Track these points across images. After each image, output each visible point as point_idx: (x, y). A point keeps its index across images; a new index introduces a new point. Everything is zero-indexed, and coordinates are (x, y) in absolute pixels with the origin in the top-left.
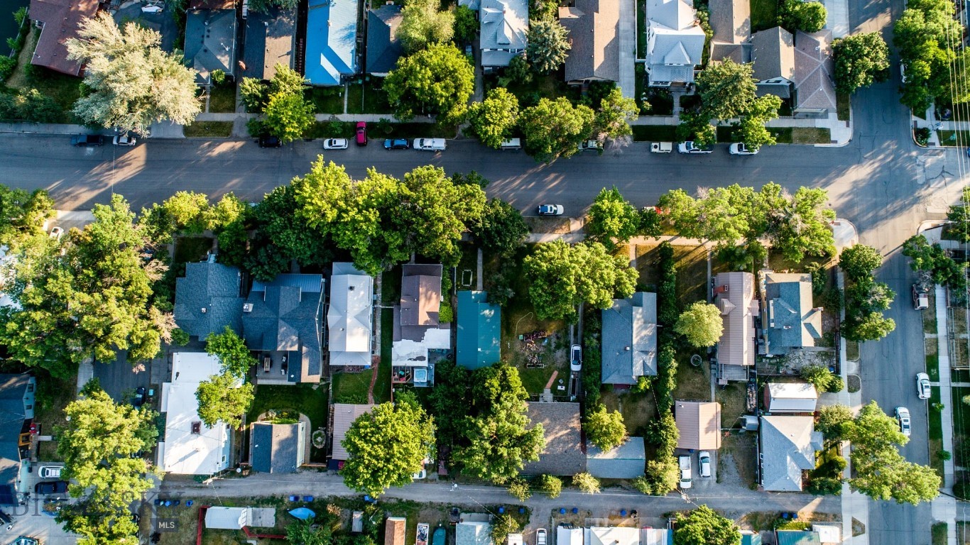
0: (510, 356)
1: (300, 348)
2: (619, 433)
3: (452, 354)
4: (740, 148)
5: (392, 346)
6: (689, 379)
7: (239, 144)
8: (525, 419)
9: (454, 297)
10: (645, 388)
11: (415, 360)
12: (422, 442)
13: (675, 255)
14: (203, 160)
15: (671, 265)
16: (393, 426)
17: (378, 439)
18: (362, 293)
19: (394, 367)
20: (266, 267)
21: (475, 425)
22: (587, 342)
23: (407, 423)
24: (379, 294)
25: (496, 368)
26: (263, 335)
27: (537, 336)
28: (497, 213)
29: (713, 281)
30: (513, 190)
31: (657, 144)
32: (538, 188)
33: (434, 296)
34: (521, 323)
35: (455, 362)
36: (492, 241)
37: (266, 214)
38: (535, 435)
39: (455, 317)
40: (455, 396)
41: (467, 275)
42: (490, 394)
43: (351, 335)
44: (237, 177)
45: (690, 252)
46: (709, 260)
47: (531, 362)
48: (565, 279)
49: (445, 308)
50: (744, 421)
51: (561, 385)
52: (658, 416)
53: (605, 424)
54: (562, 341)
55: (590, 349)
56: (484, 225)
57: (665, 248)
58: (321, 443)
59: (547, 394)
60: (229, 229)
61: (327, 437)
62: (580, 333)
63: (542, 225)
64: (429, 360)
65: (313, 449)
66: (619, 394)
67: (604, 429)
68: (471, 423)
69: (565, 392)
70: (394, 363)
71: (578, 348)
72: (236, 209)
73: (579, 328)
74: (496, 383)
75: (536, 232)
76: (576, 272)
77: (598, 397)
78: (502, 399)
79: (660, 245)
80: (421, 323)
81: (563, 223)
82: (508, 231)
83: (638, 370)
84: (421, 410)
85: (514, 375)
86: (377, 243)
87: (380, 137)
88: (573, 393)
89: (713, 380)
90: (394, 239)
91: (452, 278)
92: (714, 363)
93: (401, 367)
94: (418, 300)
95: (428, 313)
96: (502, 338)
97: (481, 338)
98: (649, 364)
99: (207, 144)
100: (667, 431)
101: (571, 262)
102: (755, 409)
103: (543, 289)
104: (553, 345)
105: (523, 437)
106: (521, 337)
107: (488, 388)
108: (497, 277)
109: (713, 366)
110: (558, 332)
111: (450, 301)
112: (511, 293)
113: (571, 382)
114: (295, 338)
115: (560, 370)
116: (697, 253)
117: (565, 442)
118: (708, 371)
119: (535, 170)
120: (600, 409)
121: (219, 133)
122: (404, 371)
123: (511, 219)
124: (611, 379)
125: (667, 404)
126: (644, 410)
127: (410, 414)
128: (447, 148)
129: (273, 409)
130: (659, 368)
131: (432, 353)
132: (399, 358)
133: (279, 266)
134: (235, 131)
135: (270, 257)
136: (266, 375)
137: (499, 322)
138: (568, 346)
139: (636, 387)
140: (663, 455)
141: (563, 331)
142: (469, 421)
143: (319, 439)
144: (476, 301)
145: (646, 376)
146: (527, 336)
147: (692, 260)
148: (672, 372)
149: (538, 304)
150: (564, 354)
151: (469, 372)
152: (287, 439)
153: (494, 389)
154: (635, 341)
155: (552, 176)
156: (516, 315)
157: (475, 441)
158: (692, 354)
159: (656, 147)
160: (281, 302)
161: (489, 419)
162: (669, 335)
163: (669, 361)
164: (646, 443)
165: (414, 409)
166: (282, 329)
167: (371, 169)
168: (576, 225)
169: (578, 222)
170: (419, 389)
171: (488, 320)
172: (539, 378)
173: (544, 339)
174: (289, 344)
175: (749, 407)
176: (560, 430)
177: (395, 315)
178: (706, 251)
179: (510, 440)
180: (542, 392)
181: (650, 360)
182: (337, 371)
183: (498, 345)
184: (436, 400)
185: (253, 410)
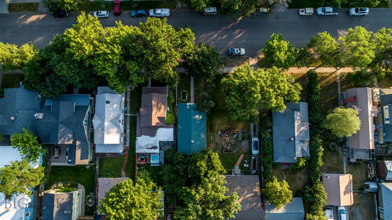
0: (213, 145)
1: (74, 142)
2: (288, 196)
3: (175, 144)
4: (357, 11)
5: (136, 140)
6: (329, 159)
7: (42, 16)
8: (225, 189)
9: (176, 108)
10: (302, 165)
11: (151, 149)
12: (154, 206)
13: (318, 79)
14: (21, 26)
15: (316, 84)
16: (132, 196)
17: (121, 206)
18: (115, 105)
19: (138, 154)
20: (50, 89)
21: (190, 193)
22: (263, 135)
23: (142, 194)
24: (129, 107)
25: (204, 154)
26: (49, 134)
27: (229, 132)
28: (203, 51)
29: (342, 95)
30: (213, 40)
31: (304, 10)
32: (229, 39)
33: (163, 107)
34: (220, 124)
35: (177, 150)
36: (199, 69)
37: (49, 54)
38: (232, 200)
39: (176, 120)
40: (177, 172)
41: (184, 94)
42: (200, 171)
43: (108, 133)
44: (41, 36)
45: (327, 77)
46: (338, 82)
47: (226, 149)
48: (253, 88)
49: (170, 115)
50: (368, 187)
51: (245, 163)
52: (311, 183)
53: (279, 190)
54: (246, 135)
55: (265, 140)
56: (194, 58)
57: (312, 74)
58: (92, 203)
59: (237, 169)
60: (28, 65)
61: (95, 199)
62: (257, 130)
63: (231, 62)
64: (160, 149)
65: (87, 207)
66: (284, 169)
67: (278, 194)
68: (187, 192)
69: (248, 168)
70: (137, 151)
71: (256, 139)
72: (32, 52)
73: (257, 126)
74: (204, 164)
75: (228, 66)
76: (261, 85)
77: (272, 171)
78: (209, 175)
79: (308, 72)
80: (154, 124)
81: (245, 60)
82: (211, 62)
83: (298, 153)
84: (152, 184)
85: (216, 158)
86: (122, 71)
87: (129, 10)
88: (254, 168)
89: (345, 159)
90: (132, 67)
91: (174, 96)
92: (345, 148)
93: (142, 153)
94: (151, 109)
95: (158, 117)
96: (207, 134)
97: (194, 134)
98: (305, 149)
99: (23, 16)
100: (319, 194)
101: (256, 78)
102: (373, 178)
103: (236, 98)
104: (240, 138)
105: (224, 201)
106: (219, 133)
107: (199, 167)
108: (203, 94)
109: (344, 150)
110: (243, 129)
111: (174, 111)
112: (212, 104)
113: (252, 162)
114: (71, 136)
115: (245, 154)
116: (331, 78)
117: (251, 202)
118: (341, 153)
119: (227, 27)
120: (274, 179)
121: (29, 10)
122: (144, 156)
123: (212, 54)
124: (280, 159)
125: (318, 176)
126: (300, 179)
127: (144, 187)
128: (170, 15)
129: (61, 181)
130: (311, 152)
131: (163, 144)
132: (140, 147)
133: (60, 88)
134: (40, 9)
135: (53, 82)
136: (56, 160)
137: (205, 124)
138: (249, 138)
139: (296, 164)
140: (317, 209)
141: (246, 129)
142: (186, 190)
143: (90, 201)
144: (190, 110)
145: (303, 157)
146: (223, 132)
147: (328, 82)
148: (321, 154)
149: (232, 109)
150: (248, 144)
151: (186, 156)
152: (65, 203)
153: (203, 168)
154: (296, 134)
155: (237, 31)
156: (216, 119)
157: (190, 205)
158: (330, 142)
159: (303, 11)
160: (60, 112)
161: (200, 188)
162: (318, 130)
163: (319, 147)
164: (304, 201)
165: (147, 183)
166: (62, 130)
167: (118, 22)
168: (253, 61)
169: (254, 60)
170: (154, 167)
171: (198, 122)
172: (232, 159)
173: (234, 134)
174: (67, 139)
175: (369, 176)
176: (247, 194)
177: (138, 119)
178: (336, 76)
179: (214, 204)
180: (234, 168)
181: (306, 146)
182: (102, 156)
183: (205, 138)
184: (164, 175)
185: (49, 182)
